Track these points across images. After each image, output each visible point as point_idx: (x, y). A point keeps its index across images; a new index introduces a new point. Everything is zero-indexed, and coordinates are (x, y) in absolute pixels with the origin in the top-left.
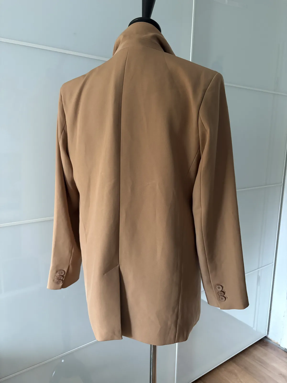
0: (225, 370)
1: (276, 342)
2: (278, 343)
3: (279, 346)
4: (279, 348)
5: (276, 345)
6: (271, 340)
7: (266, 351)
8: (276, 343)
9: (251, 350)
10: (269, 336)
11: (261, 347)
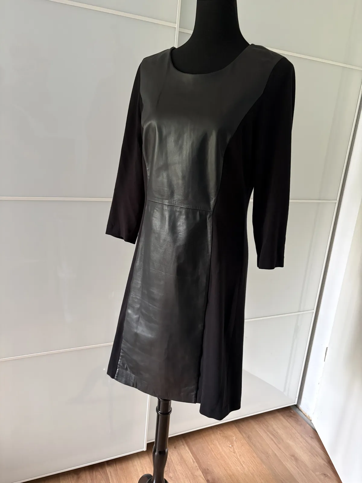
0: (220, 433)
1: (308, 415)
2: (310, 417)
3: (309, 422)
4: (308, 423)
5: (307, 420)
6: (302, 412)
7: (288, 423)
8: (307, 417)
9: (268, 417)
10: (301, 406)
11: (284, 417)
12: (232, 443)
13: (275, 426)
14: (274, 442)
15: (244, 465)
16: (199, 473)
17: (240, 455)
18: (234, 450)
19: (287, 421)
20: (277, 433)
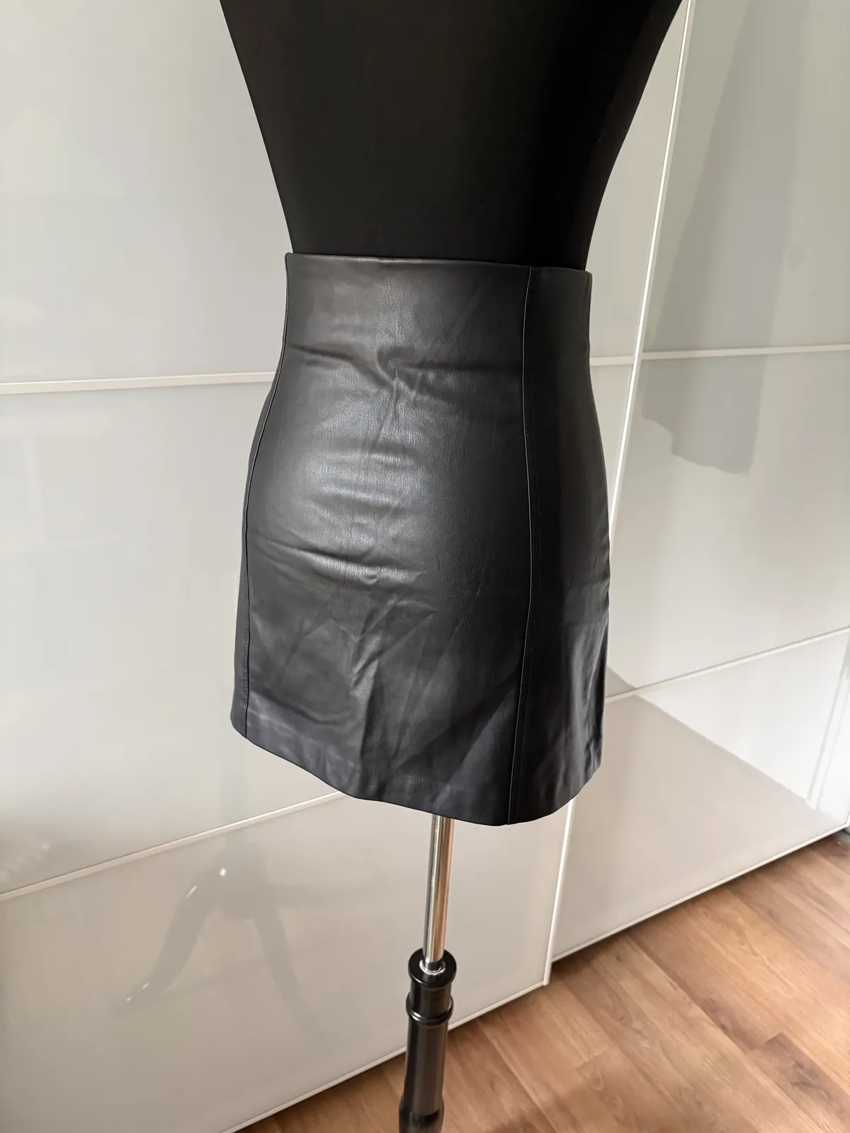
11: (827, 858)
12: (740, 932)
13: (816, 882)
14: (830, 918)
15: (787, 980)
16: (696, 1012)
17: (769, 959)
18: (751, 948)
19: (837, 865)
20: (827, 895)
